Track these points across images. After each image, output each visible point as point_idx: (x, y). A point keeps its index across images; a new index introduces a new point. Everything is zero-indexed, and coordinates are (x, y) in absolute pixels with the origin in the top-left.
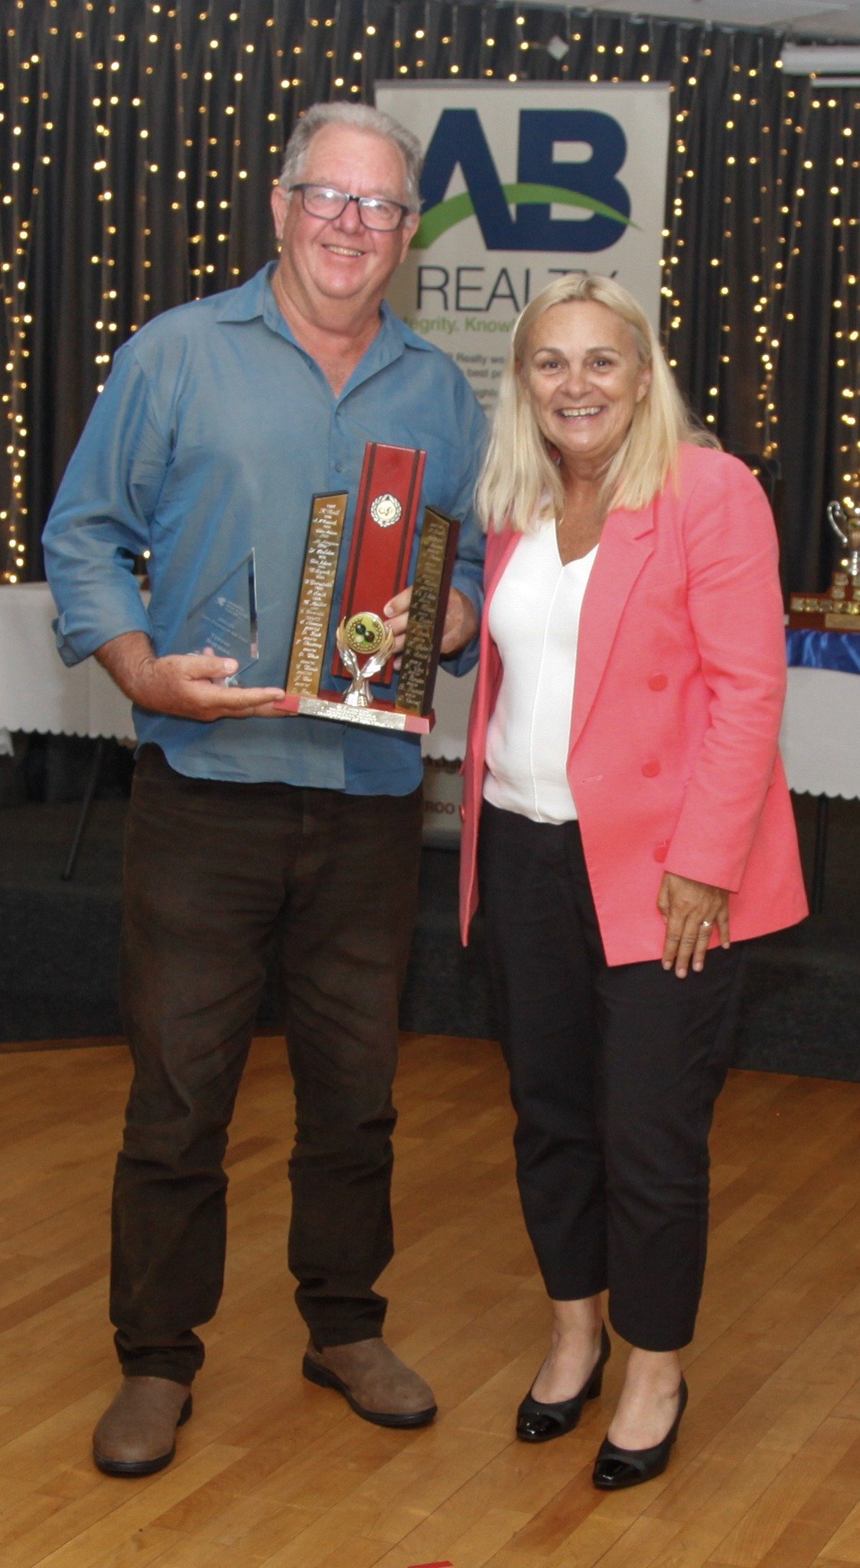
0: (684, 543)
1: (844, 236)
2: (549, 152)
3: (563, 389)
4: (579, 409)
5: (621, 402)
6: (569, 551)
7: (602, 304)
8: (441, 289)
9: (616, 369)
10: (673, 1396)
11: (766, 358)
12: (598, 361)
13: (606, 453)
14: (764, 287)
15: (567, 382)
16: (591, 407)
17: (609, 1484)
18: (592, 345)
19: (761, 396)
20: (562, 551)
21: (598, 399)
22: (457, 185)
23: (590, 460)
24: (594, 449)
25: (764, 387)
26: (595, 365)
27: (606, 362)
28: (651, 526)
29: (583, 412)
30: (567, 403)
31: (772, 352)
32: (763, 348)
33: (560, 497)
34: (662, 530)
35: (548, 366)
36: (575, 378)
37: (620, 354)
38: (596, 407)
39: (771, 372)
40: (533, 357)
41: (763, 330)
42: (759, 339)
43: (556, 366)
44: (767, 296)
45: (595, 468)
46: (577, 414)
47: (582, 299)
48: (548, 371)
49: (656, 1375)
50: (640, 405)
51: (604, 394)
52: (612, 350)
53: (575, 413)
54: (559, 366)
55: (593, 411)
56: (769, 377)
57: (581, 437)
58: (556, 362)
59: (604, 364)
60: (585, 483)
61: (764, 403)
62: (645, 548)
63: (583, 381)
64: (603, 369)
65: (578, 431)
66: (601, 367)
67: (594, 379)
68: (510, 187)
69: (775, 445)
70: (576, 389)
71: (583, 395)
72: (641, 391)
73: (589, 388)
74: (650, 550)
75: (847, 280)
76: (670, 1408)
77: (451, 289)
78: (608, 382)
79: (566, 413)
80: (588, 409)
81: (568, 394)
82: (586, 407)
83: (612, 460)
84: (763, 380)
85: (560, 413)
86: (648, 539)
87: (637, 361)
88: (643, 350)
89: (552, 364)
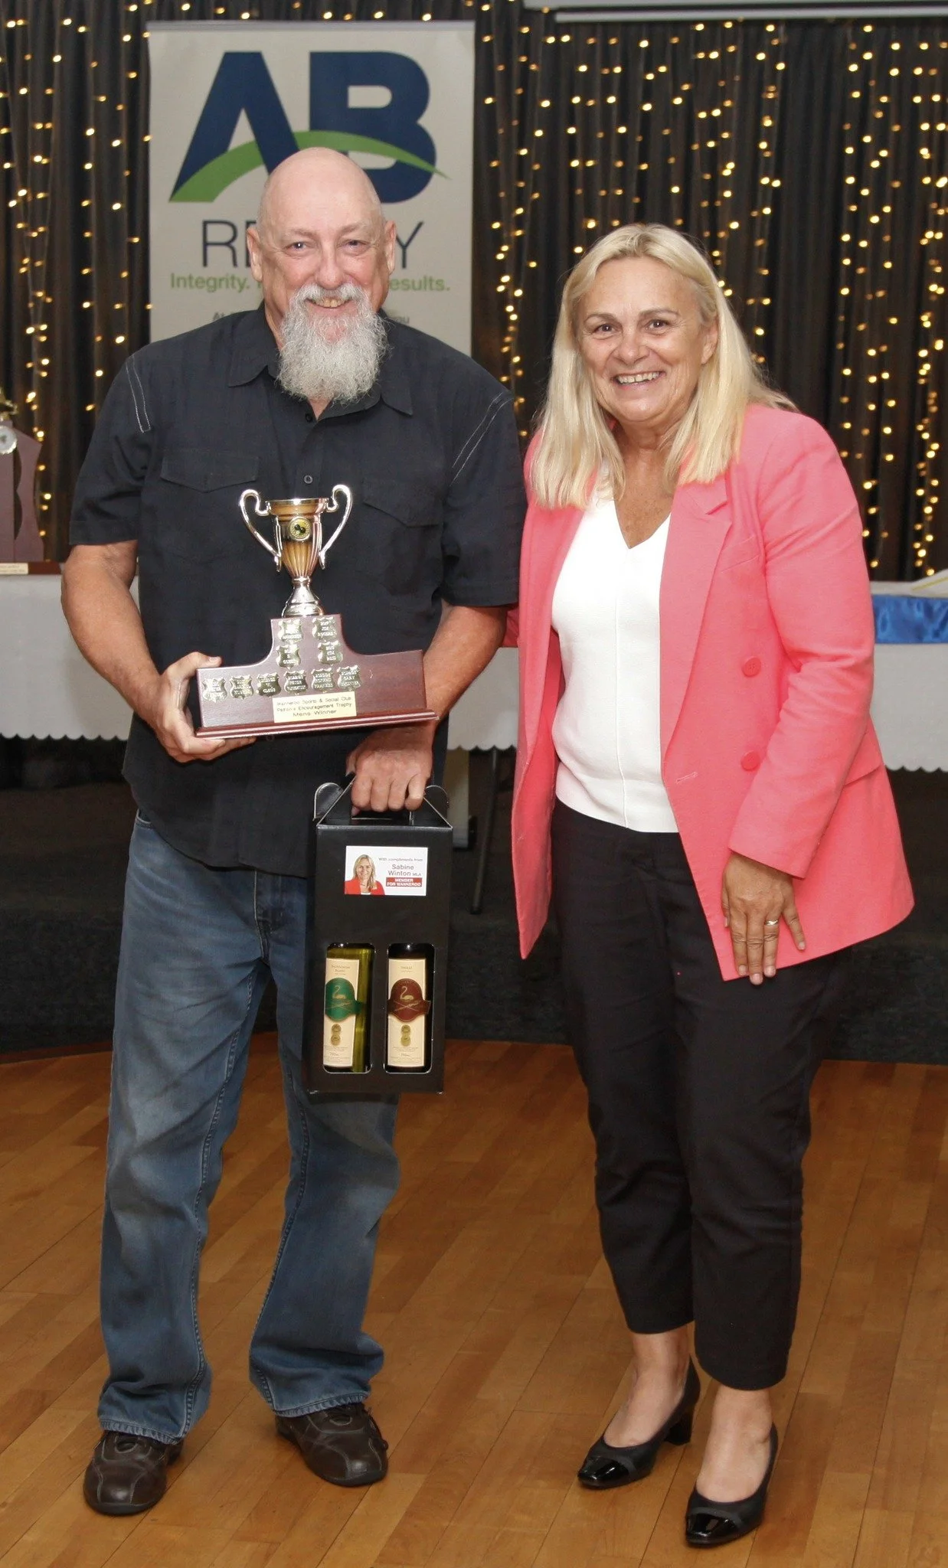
0: (758, 512)
1: (579, 178)
2: (345, 97)
3: (616, 354)
4: (635, 374)
5: (680, 366)
6: (635, 531)
7: (657, 260)
8: (228, 244)
9: (674, 329)
10: (765, 1441)
11: (510, 308)
12: (653, 322)
13: (671, 419)
14: (505, 235)
15: (620, 346)
16: (648, 372)
17: (705, 1542)
18: (646, 306)
19: (505, 349)
20: (625, 529)
21: (652, 362)
22: (243, 133)
23: (652, 428)
24: (655, 415)
25: (508, 339)
26: (652, 326)
27: (662, 323)
28: (724, 499)
29: (639, 378)
30: (621, 369)
31: (515, 301)
32: (505, 298)
33: (620, 470)
34: (737, 503)
35: (601, 329)
36: (630, 342)
37: (677, 314)
38: (653, 372)
39: (514, 323)
40: (585, 322)
41: (506, 279)
42: (501, 289)
43: (609, 330)
44: (507, 243)
45: (657, 435)
46: (633, 381)
47: (635, 255)
48: (600, 335)
49: (746, 1418)
50: (703, 366)
51: (662, 358)
52: (669, 311)
53: (631, 380)
54: (613, 329)
55: (650, 377)
56: (511, 328)
57: (640, 405)
58: (610, 325)
59: (661, 325)
60: (649, 452)
61: (508, 357)
62: (723, 521)
63: (637, 346)
64: (660, 330)
65: (637, 398)
66: (660, 328)
67: (648, 341)
68: (302, 134)
69: (522, 400)
70: (629, 354)
71: (639, 360)
72: (707, 351)
73: (643, 353)
74: (728, 525)
75: (586, 224)
76: (762, 1455)
77: (239, 244)
78: (667, 343)
79: (622, 380)
80: (645, 375)
81: (621, 360)
82: (642, 373)
83: (679, 426)
84: (506, 333)
85: (615, 379)
86: (724, 513)
87: (700, 320)
88: (706, 308)
89: (605, 328)
